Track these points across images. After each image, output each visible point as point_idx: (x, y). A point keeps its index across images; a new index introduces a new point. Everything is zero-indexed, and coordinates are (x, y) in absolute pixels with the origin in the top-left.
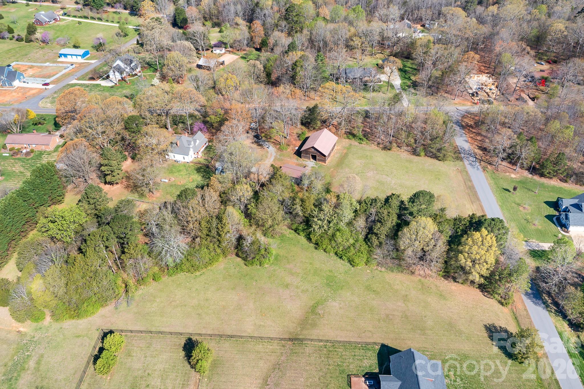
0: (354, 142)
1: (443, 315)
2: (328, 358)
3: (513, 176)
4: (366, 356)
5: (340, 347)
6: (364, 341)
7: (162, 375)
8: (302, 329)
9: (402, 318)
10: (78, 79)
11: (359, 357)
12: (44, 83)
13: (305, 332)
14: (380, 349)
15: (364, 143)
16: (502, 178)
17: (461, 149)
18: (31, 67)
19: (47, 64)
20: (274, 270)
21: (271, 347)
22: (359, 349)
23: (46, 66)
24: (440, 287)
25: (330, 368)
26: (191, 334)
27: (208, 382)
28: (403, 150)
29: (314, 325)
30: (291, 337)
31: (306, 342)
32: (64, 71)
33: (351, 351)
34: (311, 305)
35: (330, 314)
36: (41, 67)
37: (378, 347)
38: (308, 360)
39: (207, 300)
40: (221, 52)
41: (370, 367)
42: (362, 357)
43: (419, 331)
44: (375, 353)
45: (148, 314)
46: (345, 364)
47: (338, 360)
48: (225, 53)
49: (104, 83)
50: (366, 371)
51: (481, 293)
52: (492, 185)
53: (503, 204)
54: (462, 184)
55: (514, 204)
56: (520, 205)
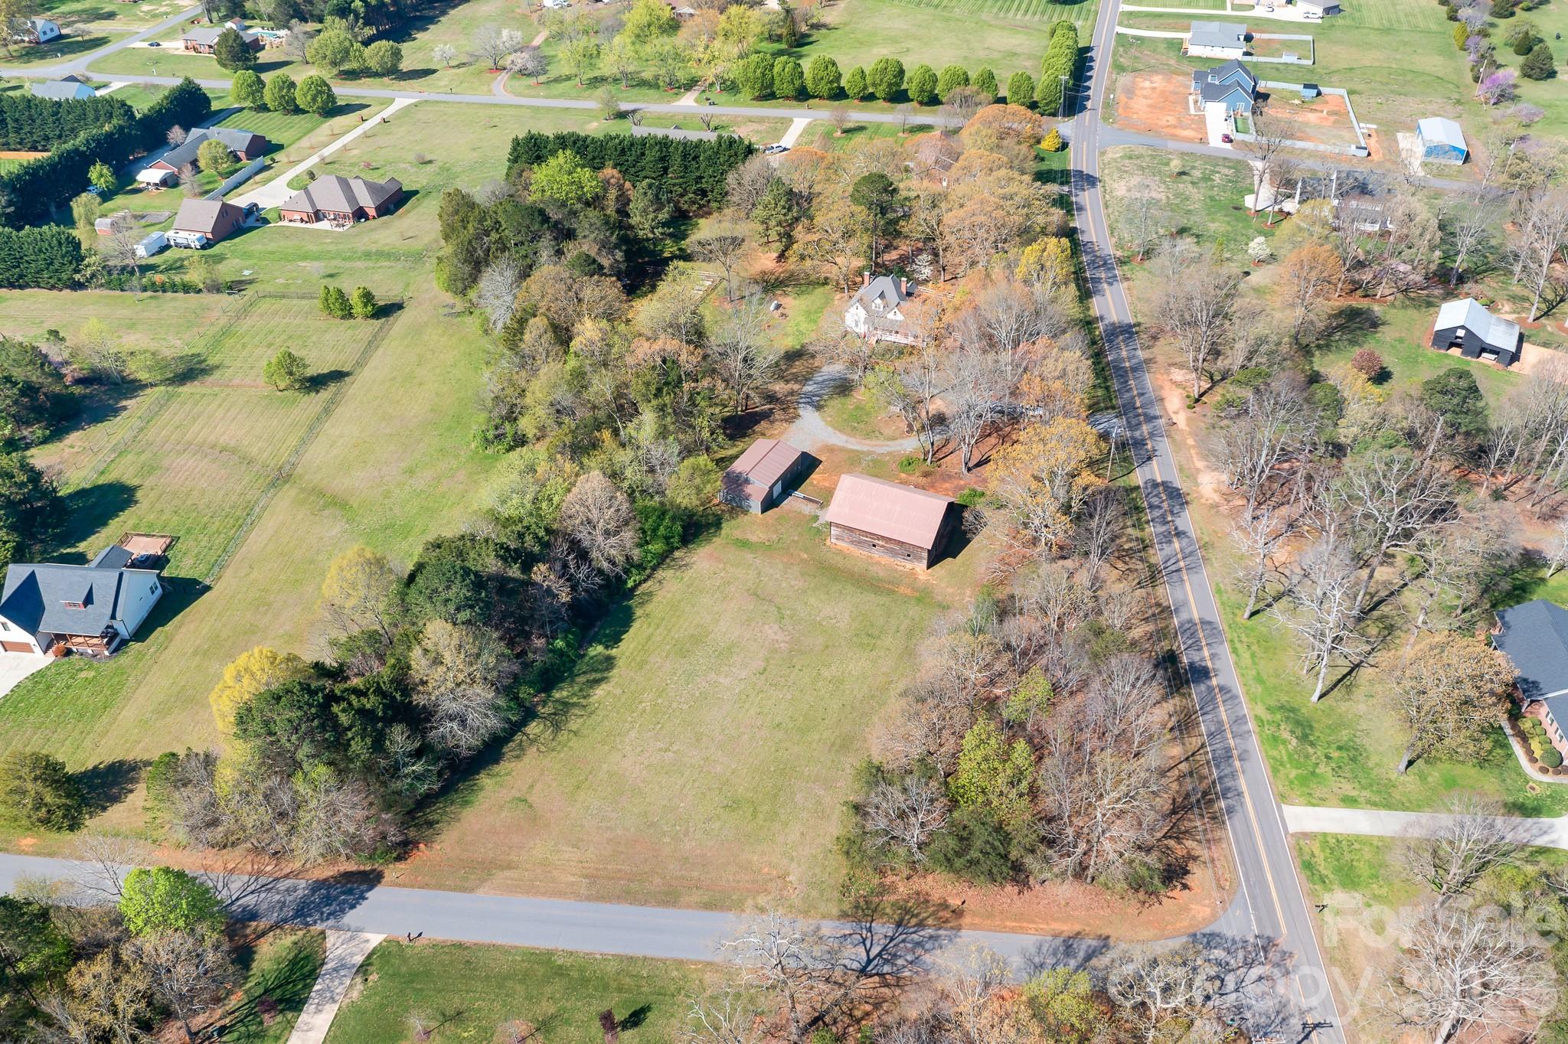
2: (226, 517)
8: (302, 490)
13: (292, 492)
29: (301, 502)
34: (351, 502)
52: (675, 973)
53: (560, 972)
54: (695, 874)
55: (552, 1010)
56: (538, 1030)
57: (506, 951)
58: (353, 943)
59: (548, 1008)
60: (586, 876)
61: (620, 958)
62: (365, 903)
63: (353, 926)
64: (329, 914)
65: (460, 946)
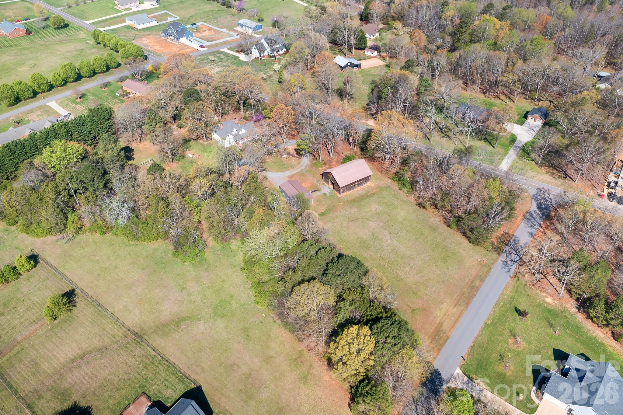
0: (395, 186)
1: (284, 396)
2: (146, 368)
3: (549, 300)
4: (175, 387)
5: (164, 366)
6: (187, 373)
7: (30, 306)
8: (155, 332)
9: (243, 374)
10: (228, 49)
11: (169, 384)
12: (201, 44)
13: (153, 336)
14: (193, 389)
15: (406, 190)
16: (528, 295)
17: (514, 240)
18: (210, 29)
19: (224, 30)
20: (188, 271)
21: (117, 331)
22: (177, 377)
23: (221, 32)
24: (313, 369)
25: (137, 377)
26: (78, 287)
27: (49, 330)
28: (439, 214)
29: (165, 334)
30: (139, 333)
31: (144, 344)
32: (228, 39)
33: (169, 374)
34: (184, 316)
35: (188, 332)
36: (216, 31)
37: (193, 386)
38: (128, 359)
39: (116, 267)
40: (372, 55)
41: (168, 397)
42: (171, 386)
43: (244, 396)
44: (185, 389)
45: (70, 255)
46: (151, 382)
47: (151, 375)
48: (375, 57)
49: (242, 57)
50: (160, 399)
51: (349, 400)
52: (505, 297)
53: (494, 324)
54: (467, 280)
55: (508, 331)
56: (514, 336)
57: (479, 335)
58: (457, 378)
59: (507, 332)
60: (455, 306)
61: (494, 307)
62: (439, 370)
63: (449, 376)
64: (440, 382)
65: (472, 347)
